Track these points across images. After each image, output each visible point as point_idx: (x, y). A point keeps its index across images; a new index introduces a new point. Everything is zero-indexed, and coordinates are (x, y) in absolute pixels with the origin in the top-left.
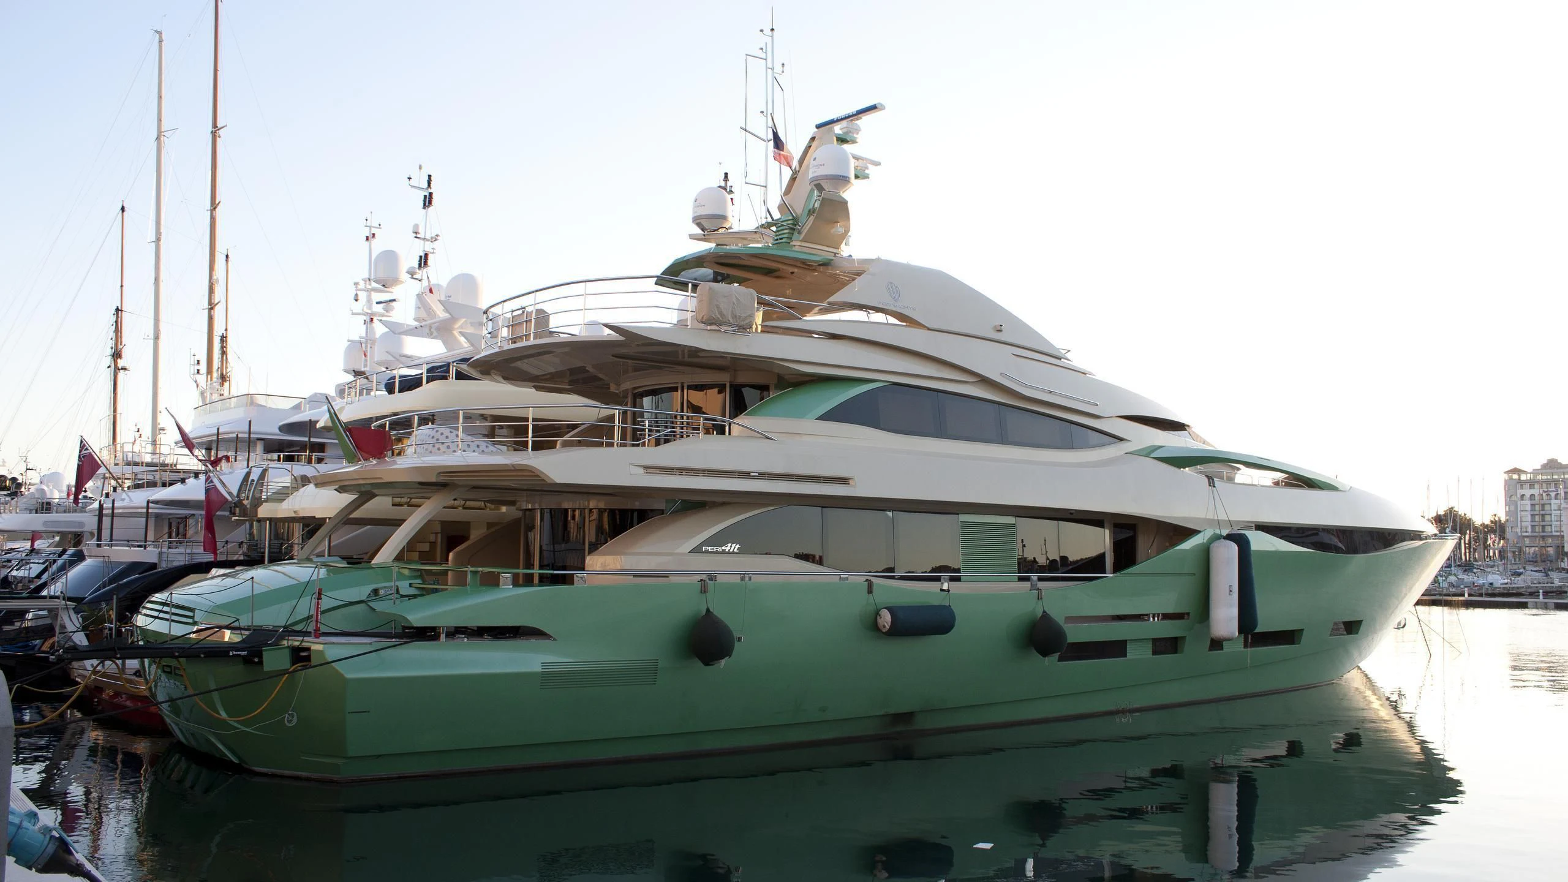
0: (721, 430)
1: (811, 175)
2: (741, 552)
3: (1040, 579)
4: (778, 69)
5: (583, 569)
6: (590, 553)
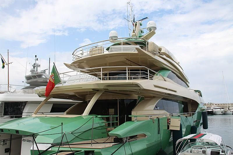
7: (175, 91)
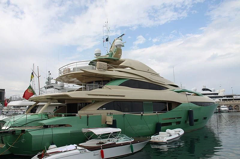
0: (101, 88)
1: (115, 45)
2: (106, 109)
3: (158, 112)
4: (109, 28)
5: (77, 113)
6: (79, 110)
7: (124, 96)
